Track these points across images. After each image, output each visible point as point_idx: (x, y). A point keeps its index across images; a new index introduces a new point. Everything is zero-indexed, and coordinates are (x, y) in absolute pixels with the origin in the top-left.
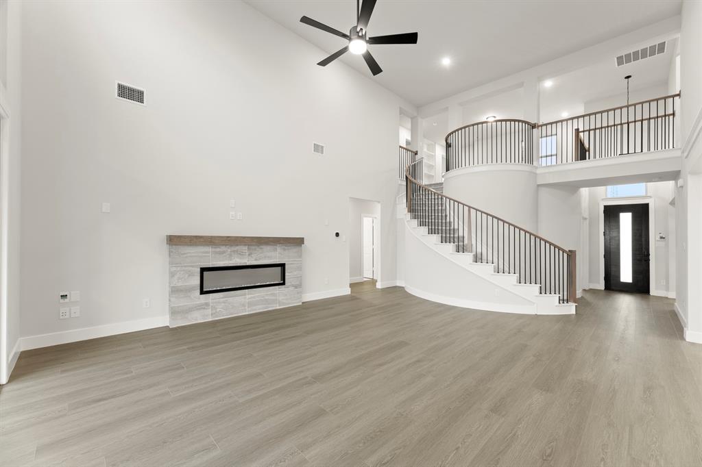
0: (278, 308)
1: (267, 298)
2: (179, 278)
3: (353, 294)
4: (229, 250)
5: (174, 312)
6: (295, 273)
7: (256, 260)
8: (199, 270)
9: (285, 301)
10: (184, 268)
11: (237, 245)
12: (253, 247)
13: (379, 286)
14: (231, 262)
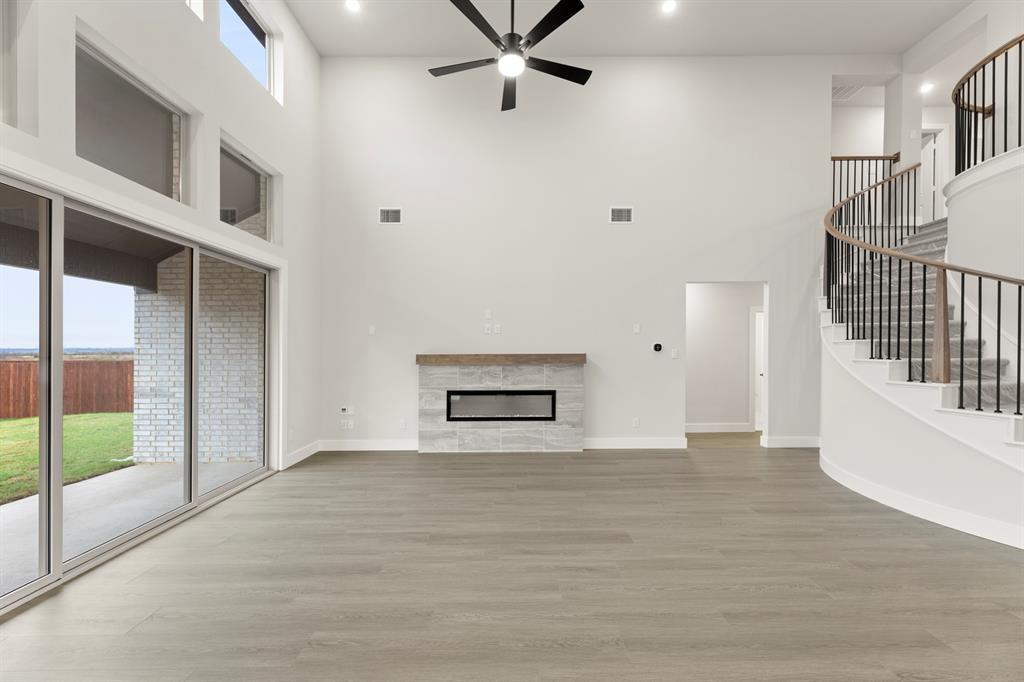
0: (544, 451)
1: (528, 435)
2: (426, 401)
3: (689, 450)
4: (478, 371)
5: (422, 437)
6: (572, 405)
7: (513, 384)
8: (446, 393)
9: (554, 443)
10: (430, 391)
11: (489, 365)
12: (509, 368)
13: (764, 442)
14: (481, 386)
